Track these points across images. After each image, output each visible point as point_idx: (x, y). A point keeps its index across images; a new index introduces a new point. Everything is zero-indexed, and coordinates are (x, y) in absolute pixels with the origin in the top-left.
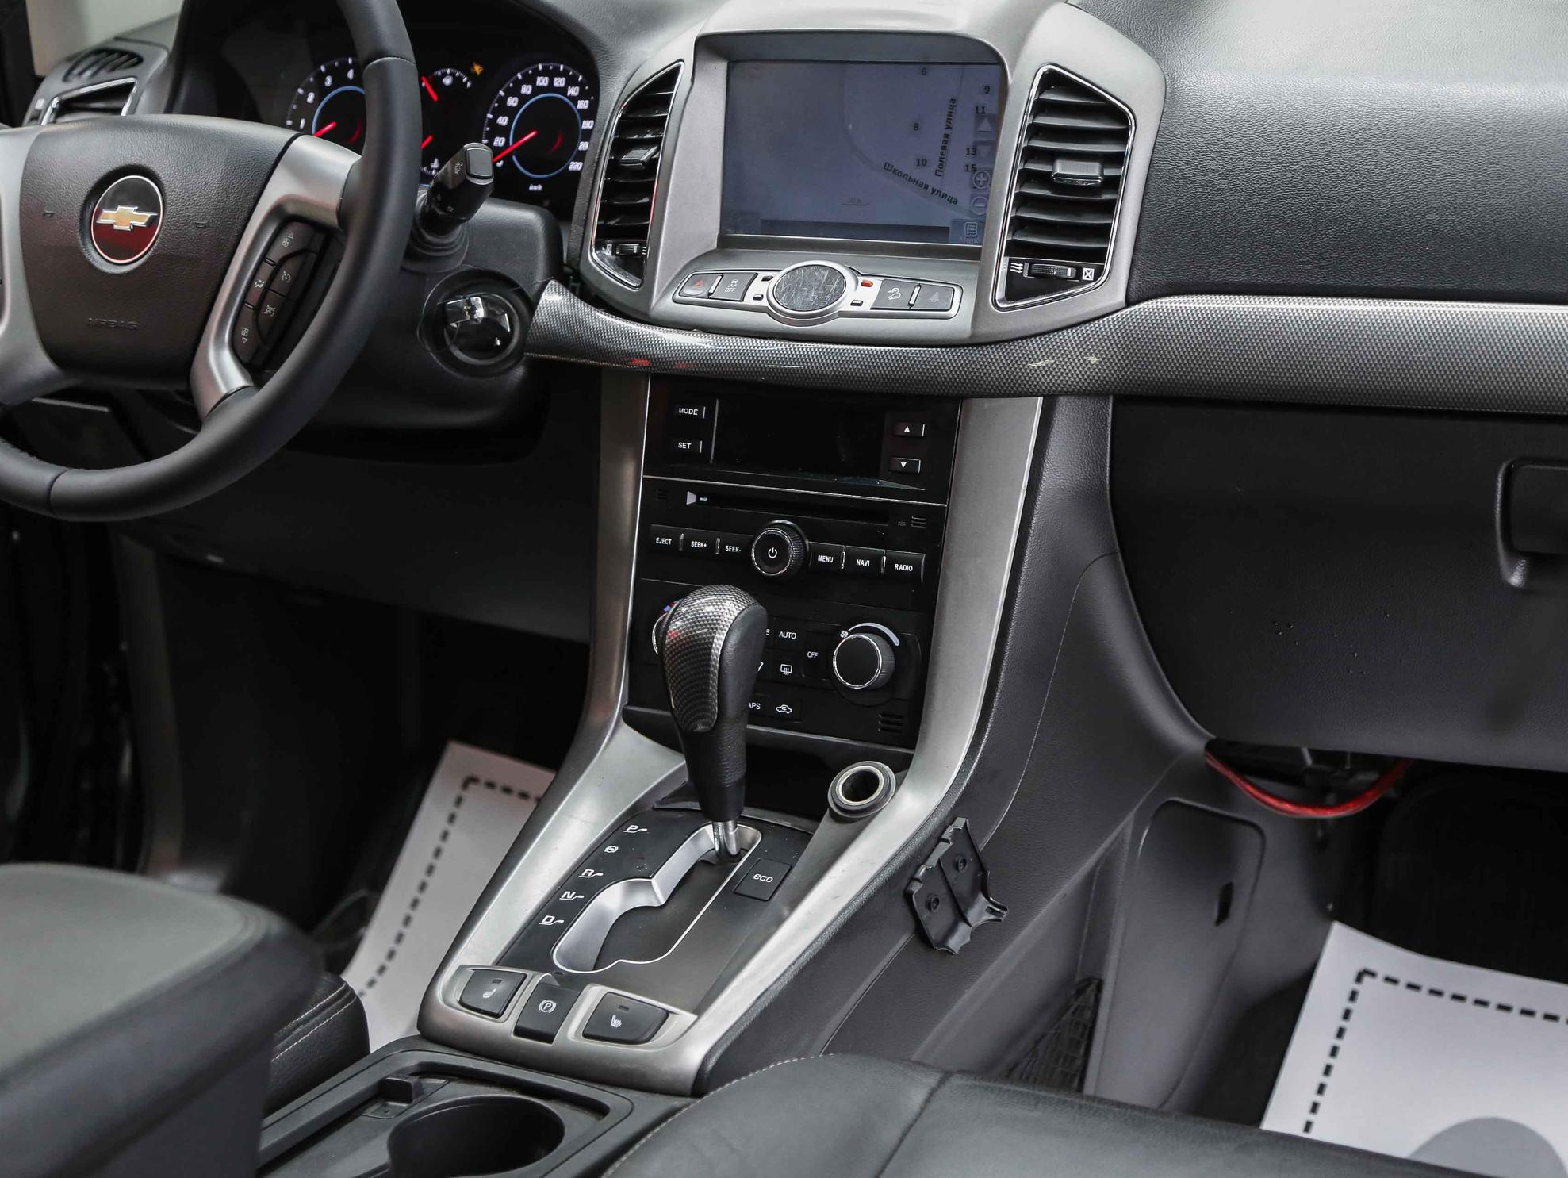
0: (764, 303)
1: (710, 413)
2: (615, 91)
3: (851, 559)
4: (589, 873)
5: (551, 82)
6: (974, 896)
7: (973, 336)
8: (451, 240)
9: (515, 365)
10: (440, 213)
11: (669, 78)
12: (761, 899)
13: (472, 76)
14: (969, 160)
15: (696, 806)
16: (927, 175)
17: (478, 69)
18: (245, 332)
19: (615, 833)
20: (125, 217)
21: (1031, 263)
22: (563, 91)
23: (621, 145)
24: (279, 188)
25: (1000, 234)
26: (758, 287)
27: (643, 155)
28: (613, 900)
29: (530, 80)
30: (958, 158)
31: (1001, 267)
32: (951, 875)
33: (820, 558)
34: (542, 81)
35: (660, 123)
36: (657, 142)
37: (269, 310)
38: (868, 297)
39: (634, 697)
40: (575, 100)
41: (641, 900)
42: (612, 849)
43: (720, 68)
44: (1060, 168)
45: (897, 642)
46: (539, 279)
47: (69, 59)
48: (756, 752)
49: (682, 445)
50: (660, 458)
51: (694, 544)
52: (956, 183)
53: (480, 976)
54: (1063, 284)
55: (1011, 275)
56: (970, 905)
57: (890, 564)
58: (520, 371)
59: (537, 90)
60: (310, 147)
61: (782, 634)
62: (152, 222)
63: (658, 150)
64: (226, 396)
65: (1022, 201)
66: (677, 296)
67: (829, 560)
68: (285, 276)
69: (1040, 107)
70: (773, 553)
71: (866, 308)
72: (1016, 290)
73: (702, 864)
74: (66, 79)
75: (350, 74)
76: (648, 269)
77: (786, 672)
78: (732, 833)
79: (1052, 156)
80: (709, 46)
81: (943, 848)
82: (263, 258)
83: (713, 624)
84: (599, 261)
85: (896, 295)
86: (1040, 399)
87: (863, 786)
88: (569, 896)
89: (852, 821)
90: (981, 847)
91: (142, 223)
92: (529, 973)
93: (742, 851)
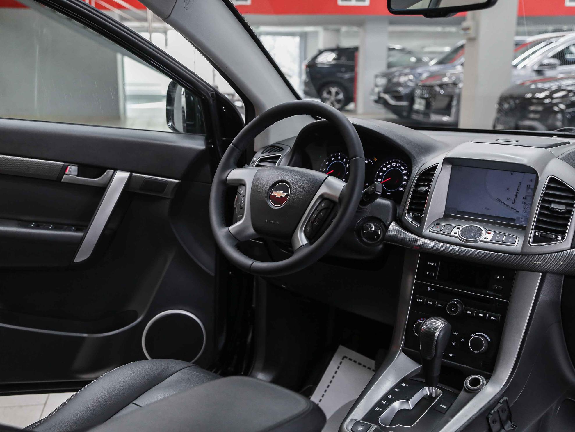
0: (457, 235)
1: (437, 265)
2: (416, 170)
3: (477, 313)
4: (390, 396)
5: (396, 165)
6: (507, 420)
7: (521, 252)
8: (366, 208)
9: (380, 244)
10: (365, 200)
11: (434, 168)
12: (442, 412)
13: (374, 161)
14: (524, 201)
15: (424, 380)
16: (510, 203)
17: (375, 159)
18: (309, 228)
19: (398, 385)
20: (279, 194)
21: (541, 233)
22: (400, 167)
23: (417, 185)
24: (323, 190)
25: (533, 223)
26: (455, 230)
27: (424, 189)
28: (397, 405)
29: (391, 164)
30: (520, 200)
31: (532, 233)
32: (501, 414)
33: (467, 312)
34: (394, 164)
35: (430, 181)
36: (429, 186)
37: (316, 223)
38: (490, 237)
39: (406, 345)
40: (403, 170)
41: (405, 407)
42: (397, 390)
43: (450, 167)
44: (553, 206)
45: (489, 340)
46: (389, 221)
47: (264, 148)
48: (444, 368)
49: (428, 273)
50: (421, 276)
51: (429, 302)
52: (519, 206)
53: (357, 423)
54: (552, 240)
55: (535, 235)
56: (506, 424)
57: (489, 316)
58: (381, 246)
59: (392, 167)
60: (332, 180)
61: (453, 333)
62: (287, 196)
63: (429, 188)
64: (302, 246)
65: (540, 214)
66: (431, 230)
67: (470, 313)
68: (321, 214)
69: (548, 188)
70: (453, 308)
71: (489, 240)
72: (536, 240)
73: (424, 399)
74: (262, 153)
75: (339, 158)
76: (423, 221)
77: (454, 344)
78: (434, 391)
79: (551, 202)
80: (447, 161)
81: (499, 405)
82: (316, 209)
83: (436, 328)
84: (408, 217)
85: (498, 237)
86: (541, 273)
87: (475, 382)
88: (384, 402)
89: (471, 393)
90: (510, 406)
91: (284, 196)
92: (372, 425)
93: (436, 397)
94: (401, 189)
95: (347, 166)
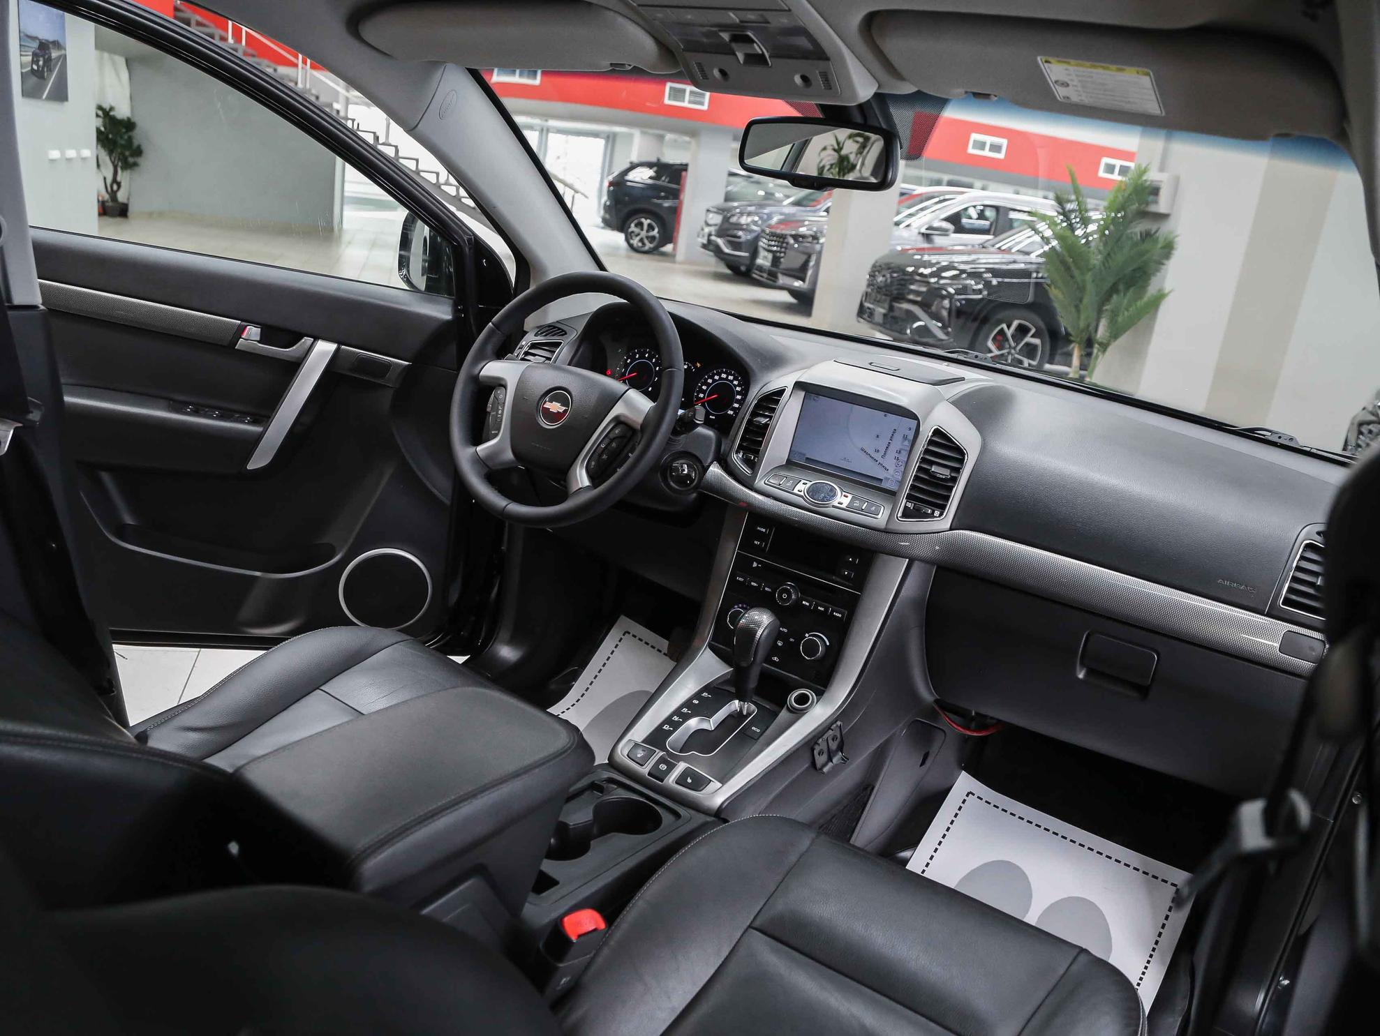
0: (802, 494)
1: (770, 533)
2: (755, 393)
3: (817, 605)
4: (685, 710)
5: (727, 377)
6: (837, 751)
7: (885, 529)
8: (677, 439)
9: (693, 493)
10: (679, 429)
11: (780, 392)
12: (754, 738)
13: (696, 367)
14: (897, 455)
15: (733, 690)
16: (878, 456)
17: (698, 365)
18: (593, 463)
19: (697, 695)
20: (555, 407)
21: (915, 504)
22: (732, 381)
23: (754, 414)
24: (618, 410)
25: (906, 490)
26: (800, 487)
27: (764, 421)
28: (694, 723)
29: (719, 374)
30: (892, 453)
31: (903, 502)
32: (830, 742)
33: (804, 602)
34: (724, 376)
35: (773, 410)
36: (771, 417)
37: (605, 457)
38: (846, 502)
39: (714, 638)
40: (735, 386)
41: (705, 726)
42: (696, 702)
43: (802, 394)
44: (934, 469)
45: (828, 644)
46: (709, 461)
47: (538, 327)
48: (764, 675)
49: (756, 542)
50: (746, 545)
51: (753, 583)
52: (890, 462)
53: (636, 745)
54: (926, 516)
55: (906, 507)
56: (835, 756)
57: (833, 611)
58: (694, 495)
59: (721, 379)
60: (634, 396)
61: (781, 629)
62: (565, 411)
63: (770, 420)
64: (581, 488)
65: (917, 478)
66: (766, 482)
67: (807, 604)
68: (614, 445)
69: (931, 442)
70: (785, 596)
71: (844, 506)
72: (907, 514)
73: (730, 716)
74: (535, 336)
75: (647, 356)
76: (757, 468)
77: (780, 644)
78: (746, 706)
79: (932, 463)
80: (799, 385)
81: (830, 732)
82: (606, 436)
83: (758, 625)
84: (736, 458)
85: (857, 504)
86: (907, 560)
87: (802, 699)
88: (676, 718)
89: (794, 713)
90: (844, 733)
91: (561, 411)
92: (657, 751)
93: (749, 714)
94: (730, 412)
95: (657, 369)
